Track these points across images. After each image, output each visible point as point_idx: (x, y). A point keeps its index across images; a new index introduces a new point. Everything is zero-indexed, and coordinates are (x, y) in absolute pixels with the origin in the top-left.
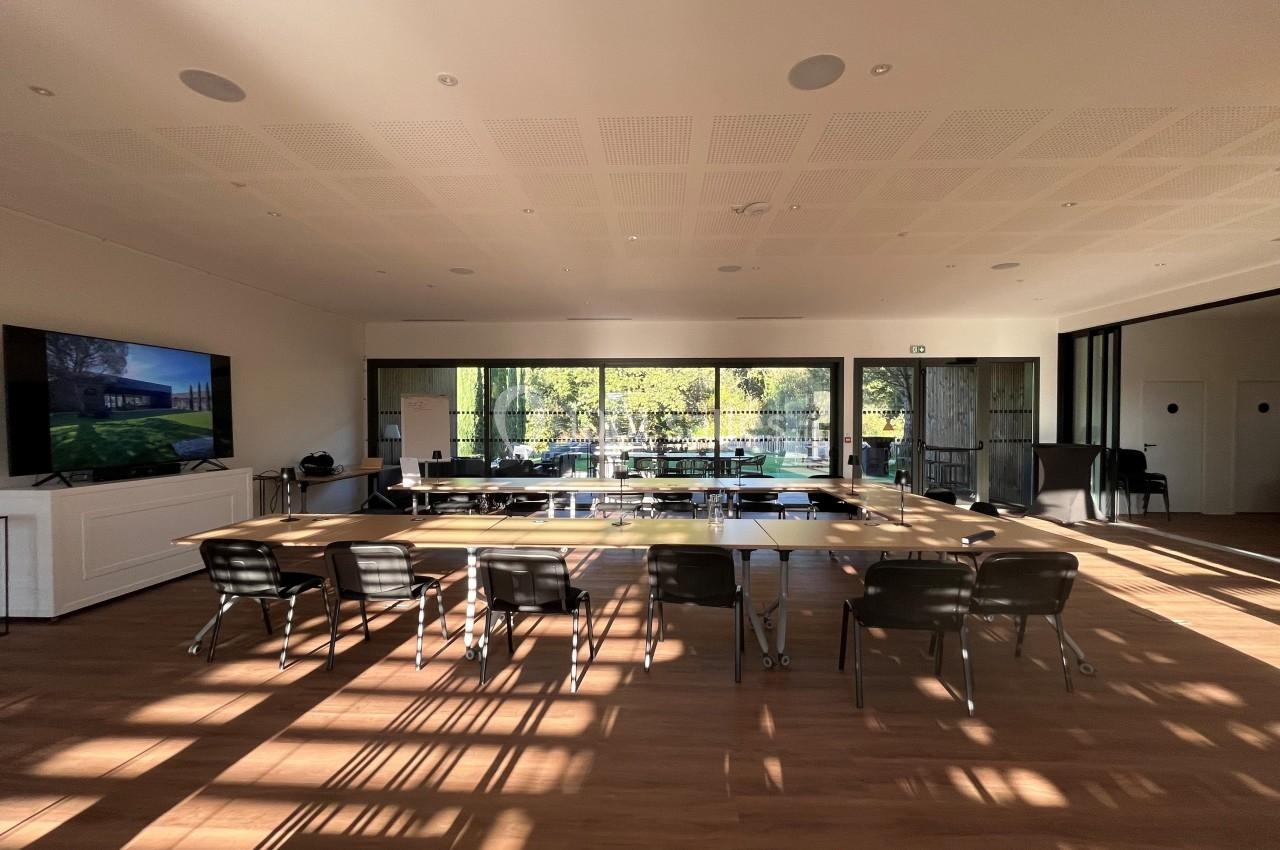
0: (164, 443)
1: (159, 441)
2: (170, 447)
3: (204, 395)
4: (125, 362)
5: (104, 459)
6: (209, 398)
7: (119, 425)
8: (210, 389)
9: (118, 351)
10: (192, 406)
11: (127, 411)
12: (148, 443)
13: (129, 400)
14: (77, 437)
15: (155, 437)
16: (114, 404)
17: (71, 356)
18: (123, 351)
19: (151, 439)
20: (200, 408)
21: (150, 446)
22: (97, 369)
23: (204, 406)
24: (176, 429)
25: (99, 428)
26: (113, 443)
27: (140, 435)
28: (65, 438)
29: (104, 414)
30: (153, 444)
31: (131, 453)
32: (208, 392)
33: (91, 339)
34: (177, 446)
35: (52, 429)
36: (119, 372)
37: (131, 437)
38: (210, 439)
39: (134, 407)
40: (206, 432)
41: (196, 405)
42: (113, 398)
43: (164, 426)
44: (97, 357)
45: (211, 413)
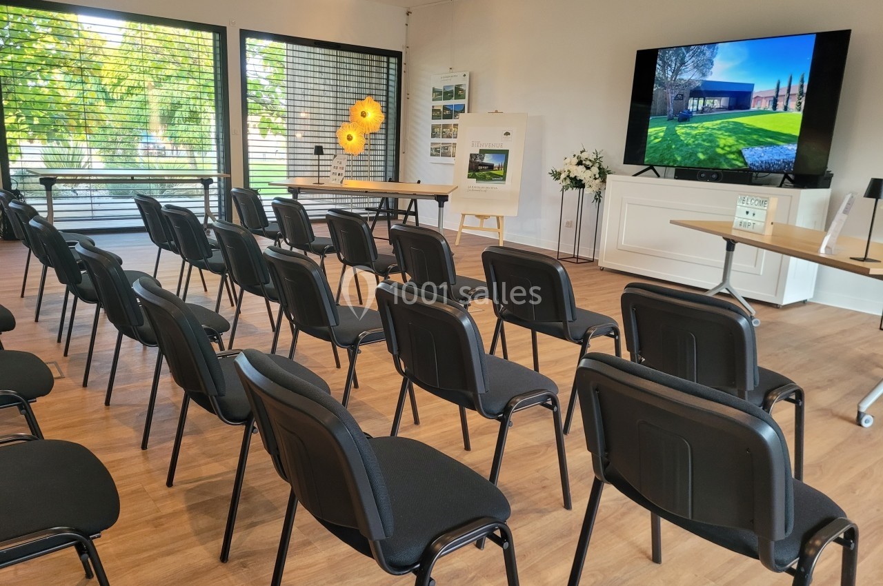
0: (734, 149)
1: (730, 147)
2: (740, 153)
3: (795, 89)
4: (712, 64)
5: (679, 159)
6: (801, 93)
7: (696, 128)
8: (806, 84)
9: (708, 54)
10: (775, 107)
11: (705, 113)
12: (718, 146)
13: (708, 102)
14: (663, 137)
15: (726, 141)
16: (695, 107)
17: (670, 66)
18: (712, 52)
19: (722, 142)
20: (786, 109)
21: (719, 151)
22: (689, 75)
23: (792, 104)
24: (749, 134)
25: (681, 130)
26: (687, 145)
27: (711, 139)
28: (656, 138)
29: (685, 117)
30: (723, 149)
31: (701, 156)
32: (802, 86)
33: (688, 47)
34: (746, 153)
35: (650, 130)
36: (704, 75)
37: (704, 140)
38: (792, 148)
39: (711, 110)
40: (788, 139)
41: (781, 104)
42: (696, 101)
43: (737, 130)
44: (690, 64)
45: (800, 114)
